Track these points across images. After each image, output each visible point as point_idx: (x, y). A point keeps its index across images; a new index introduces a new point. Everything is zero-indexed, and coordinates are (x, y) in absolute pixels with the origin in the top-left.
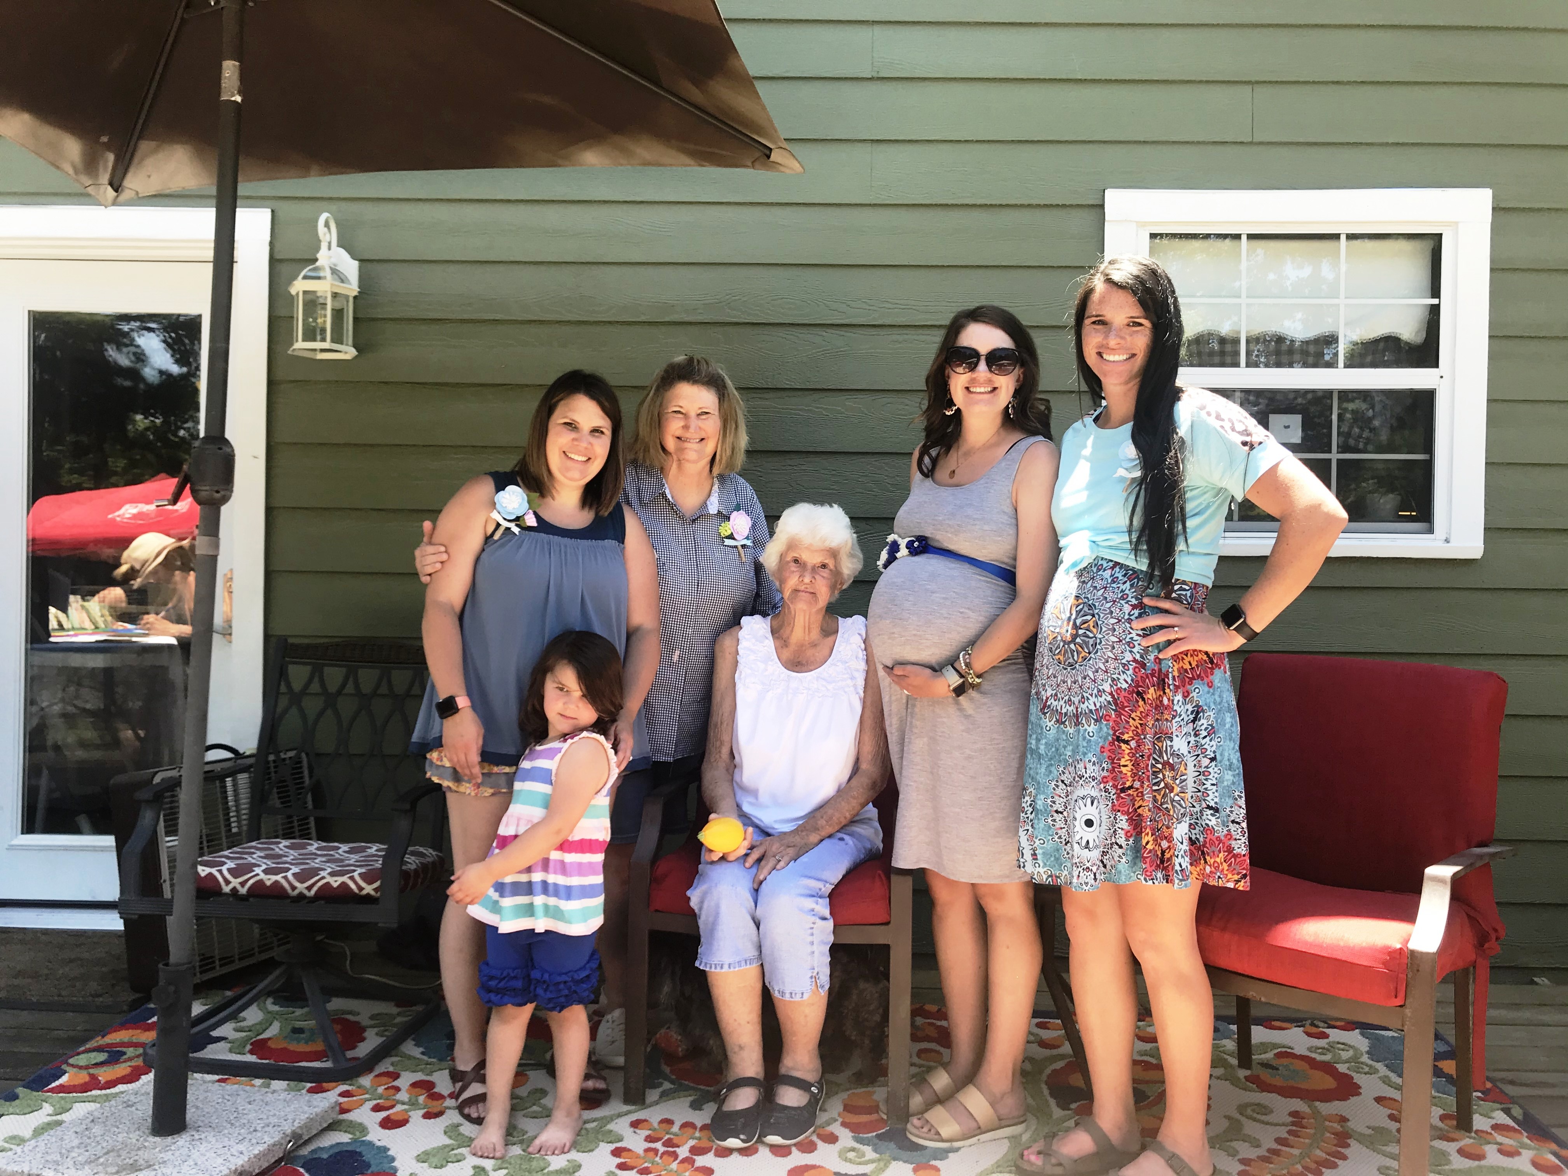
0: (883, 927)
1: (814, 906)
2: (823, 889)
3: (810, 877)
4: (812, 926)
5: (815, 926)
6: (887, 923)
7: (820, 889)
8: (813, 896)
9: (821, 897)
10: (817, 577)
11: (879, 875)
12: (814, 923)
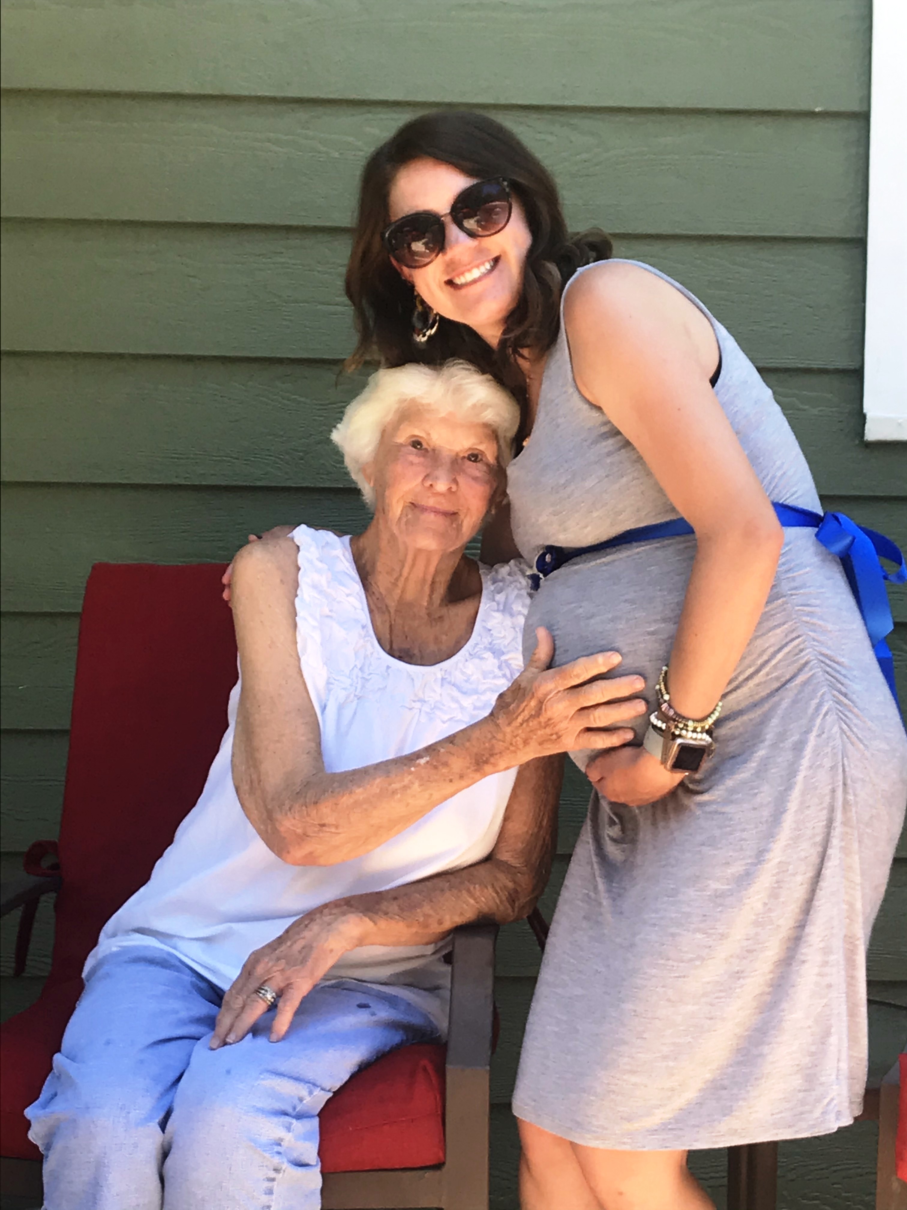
0: (428, 1174)
1: (281, 1133)
2: (307, 1099)
3: (281, 1075)
4: (272, 1174)
5: (279, 1176)
6: (438, 1166)
7: (301, 1100)
8: (285, 1114)
9: (299, 1117)
10: (461, 479)
11: (425, 1069)
12: (277, 1170)
